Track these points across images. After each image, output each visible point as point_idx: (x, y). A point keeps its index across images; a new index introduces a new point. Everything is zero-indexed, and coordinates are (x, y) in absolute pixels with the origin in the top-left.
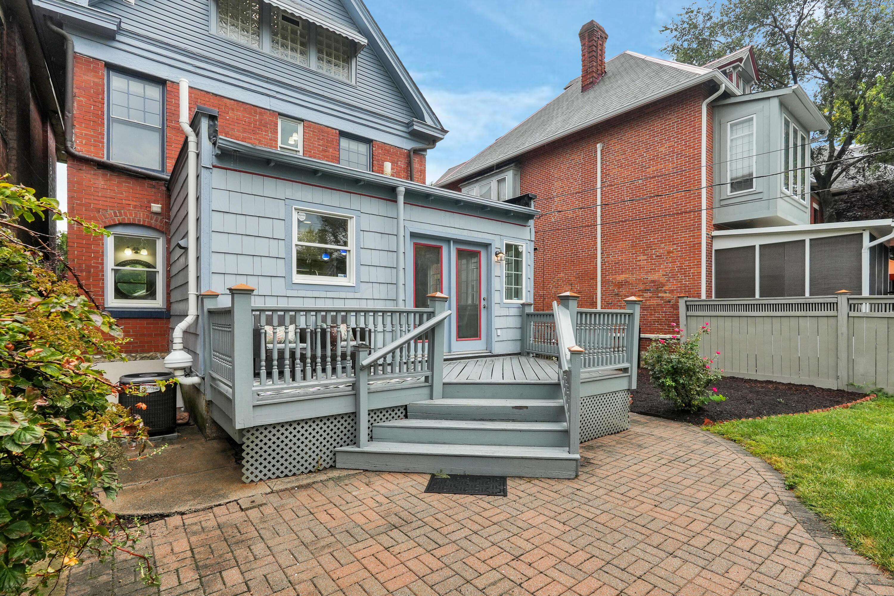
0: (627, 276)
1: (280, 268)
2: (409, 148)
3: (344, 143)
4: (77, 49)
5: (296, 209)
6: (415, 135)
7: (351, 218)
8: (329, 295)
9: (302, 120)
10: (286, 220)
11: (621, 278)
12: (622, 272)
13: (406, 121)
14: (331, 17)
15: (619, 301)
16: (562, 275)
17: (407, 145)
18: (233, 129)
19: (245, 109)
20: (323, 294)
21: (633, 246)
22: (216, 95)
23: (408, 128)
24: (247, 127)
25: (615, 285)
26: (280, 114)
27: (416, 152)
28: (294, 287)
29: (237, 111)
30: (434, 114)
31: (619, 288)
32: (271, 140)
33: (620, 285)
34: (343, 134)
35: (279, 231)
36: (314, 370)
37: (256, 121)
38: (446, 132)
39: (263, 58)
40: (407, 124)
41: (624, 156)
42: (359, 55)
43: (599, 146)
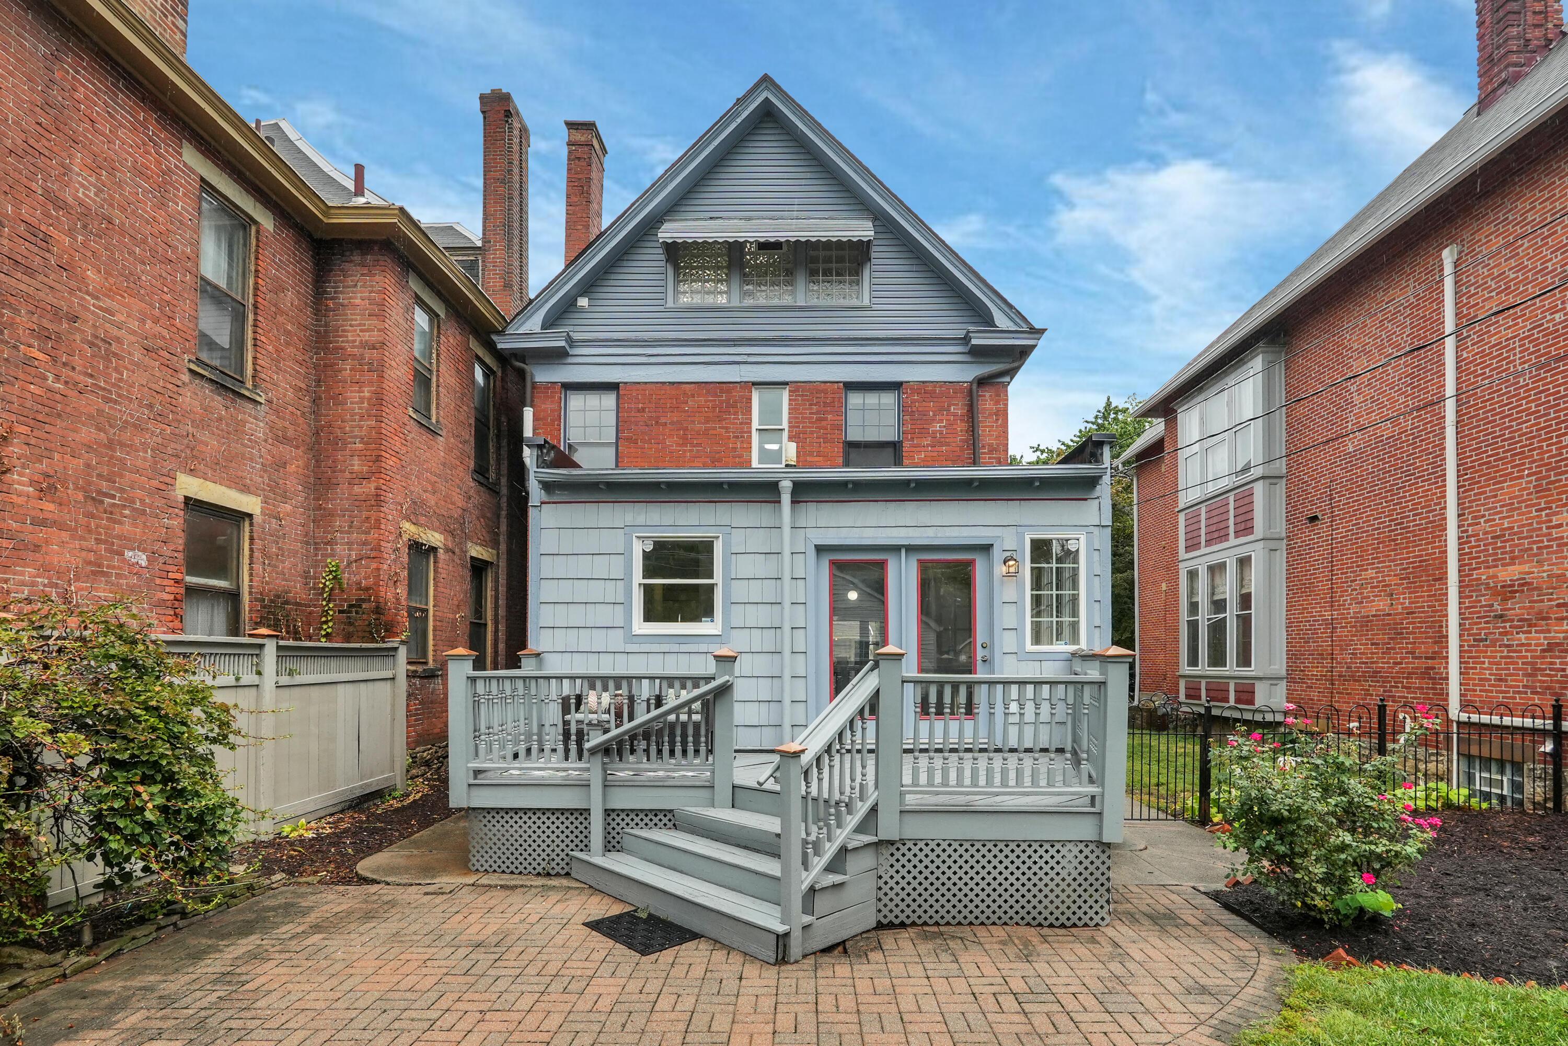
0: (1526, 567)
1: (616, 616)
2: (970, 379)
3: (855, 399)
4: (538, 379)
5: (638, 537)
6: (979, 354)
7: (718, 537)
8: (684, 648)
9: (786, 383)
10: (627, 554)
11: (1509, 573)
12: (1513, 558)
13: (962, 334)
14: (826, 214)
15: (1506, 633)
16: (1371, 573)
17: (967, 374)
18: (693, 422)
19: (708, 392)
20: (675, 648)
21: (1539, 489)
22: (674, 383)
23: (967, 344)
24: (711, 415)
25: (1496, 593)
26: (754, 384)
27: (982, 382)
28: (634, 639)
29: (699, 396)
30: (1011, 307)
31: (1505, 599)
32: (741, 423)
33: (1507, 592)
34: (852, 386)
35: (616, 567)
36: (660, 752)
37: (721, 402)
38: (1042, 331)
39: (729, 315)
40: (964, 338)
41: (1513, 263)
42: (873, 255)
43: (1448, 256)
